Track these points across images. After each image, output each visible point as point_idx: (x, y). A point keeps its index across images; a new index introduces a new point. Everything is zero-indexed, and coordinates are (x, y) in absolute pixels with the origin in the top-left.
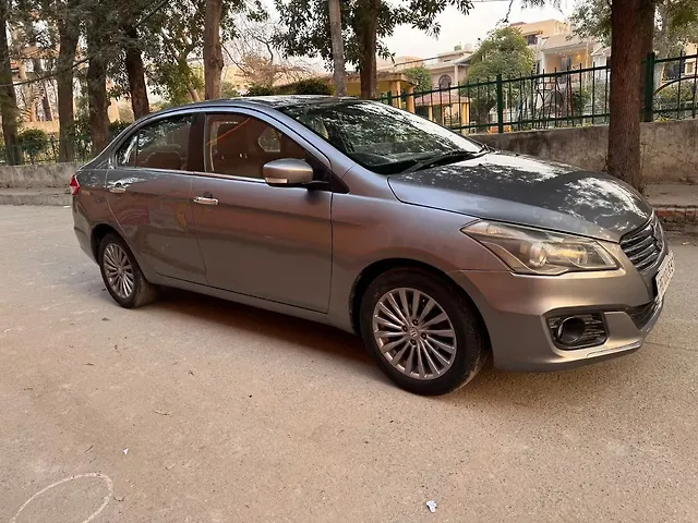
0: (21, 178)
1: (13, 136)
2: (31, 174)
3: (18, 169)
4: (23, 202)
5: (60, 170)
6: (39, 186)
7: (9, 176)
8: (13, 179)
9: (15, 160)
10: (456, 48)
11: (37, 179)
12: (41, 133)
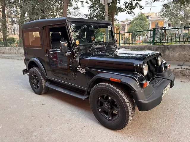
0: (8, 51)
1: (6, 39)
2: (11, 50)
3: (7, 48)
4: (8, 58)
5: (19, 49)
6: (13, 53)
7: (4, 50)
8: (5, 51)
9: (6, 46)
10: (126, 19)
11: (12, 51)
12: (14, 39)
